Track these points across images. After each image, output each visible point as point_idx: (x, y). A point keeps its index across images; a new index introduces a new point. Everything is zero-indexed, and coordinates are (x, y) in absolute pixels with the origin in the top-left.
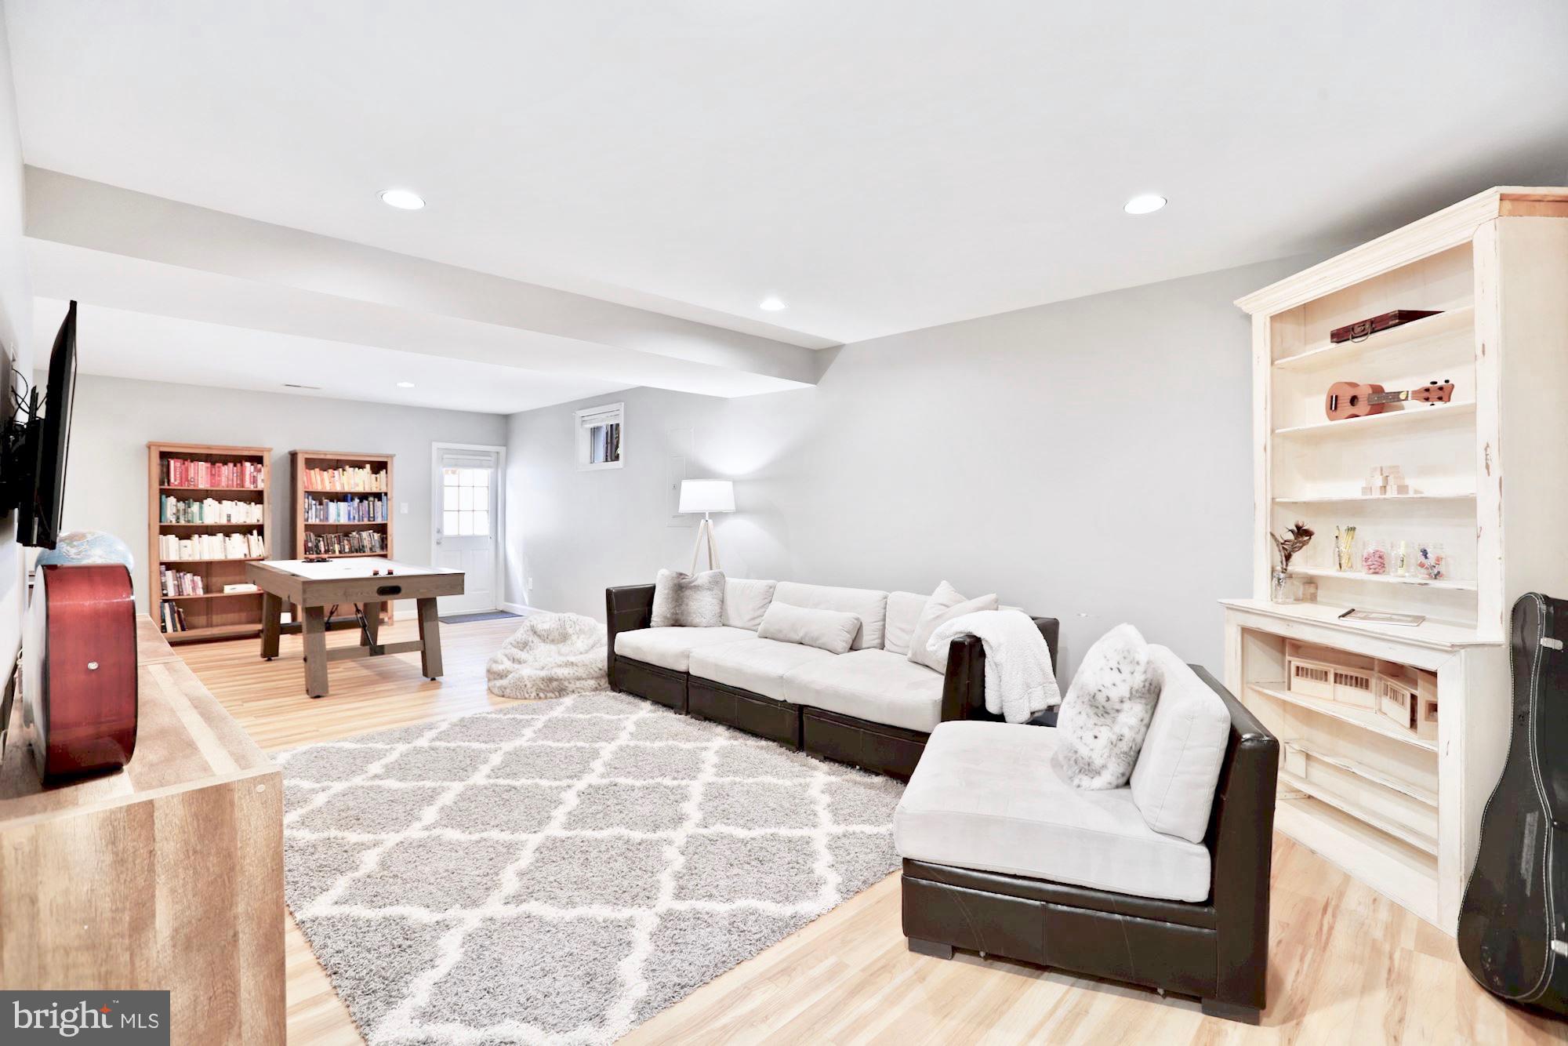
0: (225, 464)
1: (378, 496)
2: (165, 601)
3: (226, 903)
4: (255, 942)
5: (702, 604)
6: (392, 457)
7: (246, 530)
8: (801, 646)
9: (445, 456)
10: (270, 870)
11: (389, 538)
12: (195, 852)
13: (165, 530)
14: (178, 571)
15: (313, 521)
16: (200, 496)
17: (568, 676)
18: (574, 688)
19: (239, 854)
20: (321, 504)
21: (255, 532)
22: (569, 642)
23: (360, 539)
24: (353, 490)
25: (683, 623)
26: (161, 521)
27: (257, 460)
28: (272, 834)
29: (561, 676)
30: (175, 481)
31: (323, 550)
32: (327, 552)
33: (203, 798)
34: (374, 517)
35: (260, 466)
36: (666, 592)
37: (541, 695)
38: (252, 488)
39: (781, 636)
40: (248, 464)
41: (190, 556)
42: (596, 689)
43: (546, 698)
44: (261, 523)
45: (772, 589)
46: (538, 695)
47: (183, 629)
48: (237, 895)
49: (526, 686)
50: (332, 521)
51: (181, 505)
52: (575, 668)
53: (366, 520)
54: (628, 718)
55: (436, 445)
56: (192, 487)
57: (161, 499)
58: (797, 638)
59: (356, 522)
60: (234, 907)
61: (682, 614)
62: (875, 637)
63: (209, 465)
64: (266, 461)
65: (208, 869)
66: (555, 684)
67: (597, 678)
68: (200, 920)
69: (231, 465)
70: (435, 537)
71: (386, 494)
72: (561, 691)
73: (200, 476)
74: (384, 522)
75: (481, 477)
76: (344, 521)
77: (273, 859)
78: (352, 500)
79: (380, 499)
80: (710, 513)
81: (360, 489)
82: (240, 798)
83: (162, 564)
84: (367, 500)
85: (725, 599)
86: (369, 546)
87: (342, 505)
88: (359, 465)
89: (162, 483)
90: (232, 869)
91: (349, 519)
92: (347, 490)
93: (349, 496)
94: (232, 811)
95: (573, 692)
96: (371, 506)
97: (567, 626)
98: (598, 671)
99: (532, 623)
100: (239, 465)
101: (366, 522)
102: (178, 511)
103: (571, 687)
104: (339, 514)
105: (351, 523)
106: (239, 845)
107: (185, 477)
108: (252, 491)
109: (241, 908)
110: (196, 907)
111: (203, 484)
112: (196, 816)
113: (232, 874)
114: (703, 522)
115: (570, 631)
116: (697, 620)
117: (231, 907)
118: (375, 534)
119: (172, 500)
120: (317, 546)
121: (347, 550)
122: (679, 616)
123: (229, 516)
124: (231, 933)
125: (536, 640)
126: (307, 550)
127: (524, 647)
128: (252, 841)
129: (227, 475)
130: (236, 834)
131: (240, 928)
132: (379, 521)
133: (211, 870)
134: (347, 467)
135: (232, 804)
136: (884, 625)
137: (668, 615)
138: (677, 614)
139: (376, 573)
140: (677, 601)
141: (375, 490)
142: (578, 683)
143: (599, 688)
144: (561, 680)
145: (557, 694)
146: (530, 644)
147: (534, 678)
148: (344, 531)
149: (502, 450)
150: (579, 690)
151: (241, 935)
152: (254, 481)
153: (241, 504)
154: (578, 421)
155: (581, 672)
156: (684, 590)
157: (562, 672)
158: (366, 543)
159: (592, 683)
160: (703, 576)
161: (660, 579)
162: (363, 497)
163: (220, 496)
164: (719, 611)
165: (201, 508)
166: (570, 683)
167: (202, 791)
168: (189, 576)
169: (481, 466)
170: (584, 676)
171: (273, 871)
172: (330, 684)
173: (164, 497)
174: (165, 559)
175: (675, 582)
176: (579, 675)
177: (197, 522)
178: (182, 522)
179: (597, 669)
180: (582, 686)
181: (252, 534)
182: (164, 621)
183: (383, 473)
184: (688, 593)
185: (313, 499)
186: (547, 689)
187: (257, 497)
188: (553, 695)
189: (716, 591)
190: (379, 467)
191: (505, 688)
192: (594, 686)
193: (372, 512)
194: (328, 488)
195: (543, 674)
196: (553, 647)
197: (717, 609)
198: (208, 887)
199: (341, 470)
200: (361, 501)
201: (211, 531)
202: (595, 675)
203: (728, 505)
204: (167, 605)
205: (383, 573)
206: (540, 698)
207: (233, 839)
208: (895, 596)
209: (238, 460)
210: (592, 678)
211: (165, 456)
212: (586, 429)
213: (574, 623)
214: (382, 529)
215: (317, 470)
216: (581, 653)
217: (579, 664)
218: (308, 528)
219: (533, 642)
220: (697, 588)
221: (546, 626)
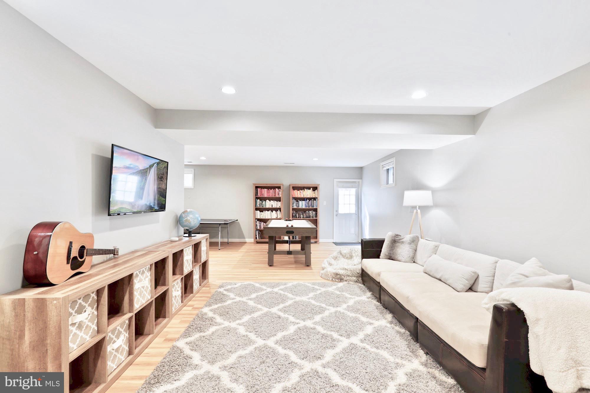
0: (271, 189)
1: (315, 199)
2: (257, 230)
3: (44, 338)
4: (53, 355)
5: (403, 251)
6: (319, 185)
7: (276, 210)
8: (440, 282)
9: (339, 184)
10: (57, 332)
11: (318, 214)
12: (36, 318)
13: (257, 209)
14: (260, 221)
15: (295, 207)
16: (265, 199)
17: (343, 274)
18: (346, 279)
19: (48, 322)
20: (297, 201)
21: (279, 210)
22: (352, 259)
23: (309, 214)
24: (307, 197)
25: (393, 259)
26: (256, 207)
27: (279, 188)
28: (58, 319)
29: (341, 274)
30: (259, 195)
31: (298, 217)
32: (299, 217)
33: (38, 301)
34: (313, 206)
35: (280, 189)
36: (388, 243)
37: (334, 279)
38: (278, 196)
39: (431, 274)
40: (277, 189)
41: (263, 217)
42: (356, 282)
43: (335, 281)
44: (280, 208)
45: (437, 247)
46: (332, 279)
47: (261, 239)
48: (48, 337)
49: (328, 275)
50: (300, 207)
51: (261, 202)
52: (347, 271)
53: (311, 207)
54: (355, 298)
55: (335, 180)
56: (263, 197)
57: (256, 200)
58: (438, 277)
59: (308, 208)
60: (46, 341)
61: (393, 254)
62: (486, 286)
63: (267, 190)
64: (282, 188)
65: (39, 325)
66: (338, 276)
67: (357, 277)
68: (37, 341)
69: (273, 189)
70: (335, 213)
71: (317, 198)
72: (341, 280)
73: (265, 193)
74: (316, 208)
75: (353, 191)
76: (304, 207)
77: (58, 328)
78: (306, 200)
79: (315, 200)
80: (419, 207)
81: (309, 196)
82: (49, 304)
83: (256, 219)
84: (311, 200)
85: (417, 250)
86: (312, 216)
87: (303, 202)
88: (309, 188)
89: (256, 195)
90: (46, 327)
91: (305, 207)
92: (305, 197)
93: (305, 199)
94: (47, 308)
95: (346, 281)
96: (313, 202)
97: (353, 253)
98: (357, 274)
99: (341, 250)
100: (274, 189)
101: (311, 208)
102: (260, 203)
103: (345, 279)
104: (302, 205)
105: (306, 208)
106: (48, 320)
107: (262, 194)
108: (278, 197)
109: (48, 341)
110: (36, 337)
111: (266, 196)
112: (36, 306)
113: (46, 329)
114: (415, 211)
115: (354, 255)
116: (399, 258)
117: (46, 340)
118: (314, 212)
119: (259, 200)
120: (296, 215)
121: (305, 217)
122: (392, 255)
123: (272, 205)
124: (46, 349)
125: (341, 256)
126: (293, 216)
127: (336, 259)
128: (52, 320)
129: (271, 193)
130: (48, 316)
131: (48, 348)
132: (315, 207)
133: (40, 326)
134: (305, 189)
135: (46, 305)
136: (494, 280)
137: (387, 254)
138: (391, 254)
139: (287, 226)
140: (392, 248)
141: (314, 197)
142: (348, 277)
143: (358, 281)
144: (341, 275)
145: (339, 280)
146: (338, 258)
147: (331, 272)
148: (304, 211)
149: (360, 180)
150: (349, 281)
151: (48, 351)
152: (279, 194)
153: (275, 201)
154: (381, 167)
155: (349, 273)
156: (396, 243)
157: (341, 272)
158: (311, 215)
159: (355, 278)
160: (407, 238)
161: (387, 236)
162: (310, 199)
163: (270, 199)
164: (412, 255)
165: (265, 203)
166: (345, 277)
167: (38, 299)
168: (263, 223)
169: (352, 187)
170: (351, 275)
171: (58, 332)
172: (274, 262)
173: (257, 199)
174: (257, 218)
175: (393, 238)
176: (348, 274)
177: (264, 207)
178: (261, 207)
179: (356, 273)
180: (350, 279)
181: (278, 211)
182: (256, 236)
183: (316, 191)
184: (397, 244)
185: (295, 200)
186: (335, 277)
187: (278, 199)
188: (338, 281)
189: (413, 245)
190: (315, 189)
191: (322, 274)
192: (356, 280)
193: (313, 204)
194: (299, 196)
195: (334, 271)
196: (346, 260)
197: (411, 254)
198: (39, 331)
199: (303, 190)
200: (309, 201)
201: (268, 210)
202: (356, 275)
203: (430, 203)
204: (257, 231)
205: (290, 226)
206: (333, 281)
207: (47, 317)
208: (501, 262)
209: (274, 188)
210: (355, 277)
211: (257, 187)
212: (385, 170)
213: (356, 252)
214: (316, 210)
215: (296, 190)
216: (355, 265)
217: (349, 270)
218: (293, 209)
219: (339, 257)
220: (403, 242)
221: (345, 252)
